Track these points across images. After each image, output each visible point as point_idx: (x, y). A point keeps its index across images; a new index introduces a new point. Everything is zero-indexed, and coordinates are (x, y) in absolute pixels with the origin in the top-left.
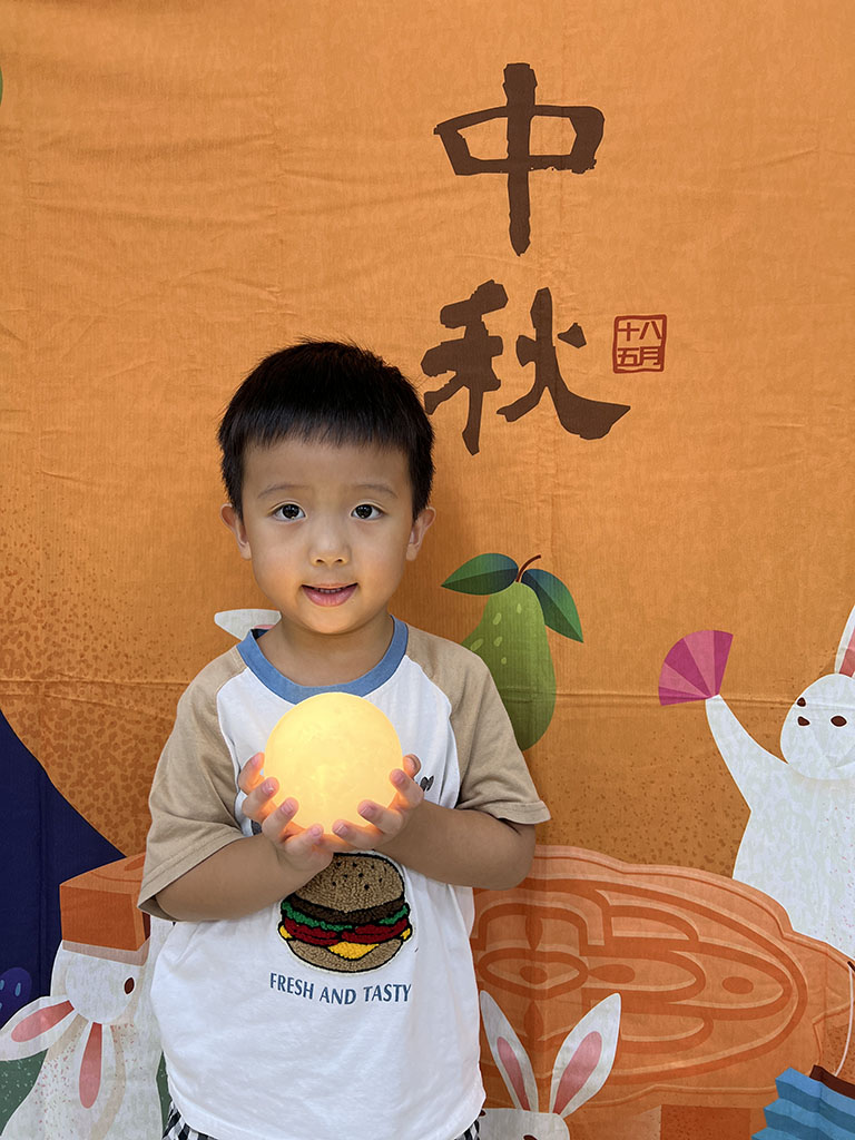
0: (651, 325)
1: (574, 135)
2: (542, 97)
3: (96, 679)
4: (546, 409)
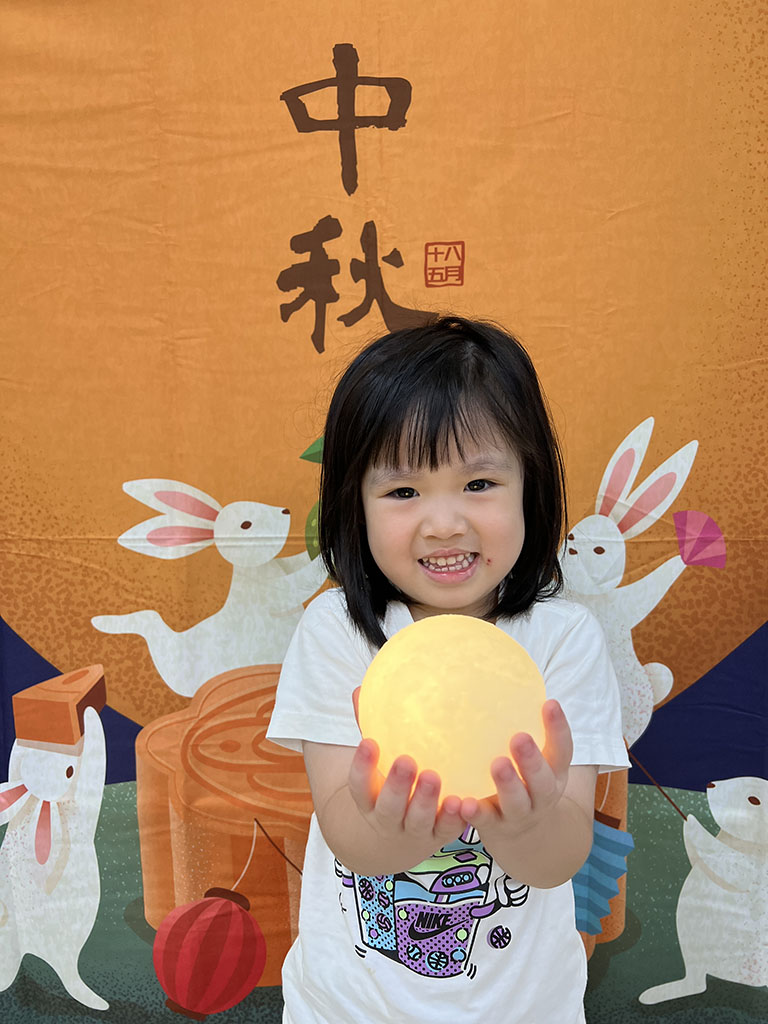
0: (453, 250)
1: (388, 101)
2: (363, 70)
3: (33, 537)
4: (374, 316)
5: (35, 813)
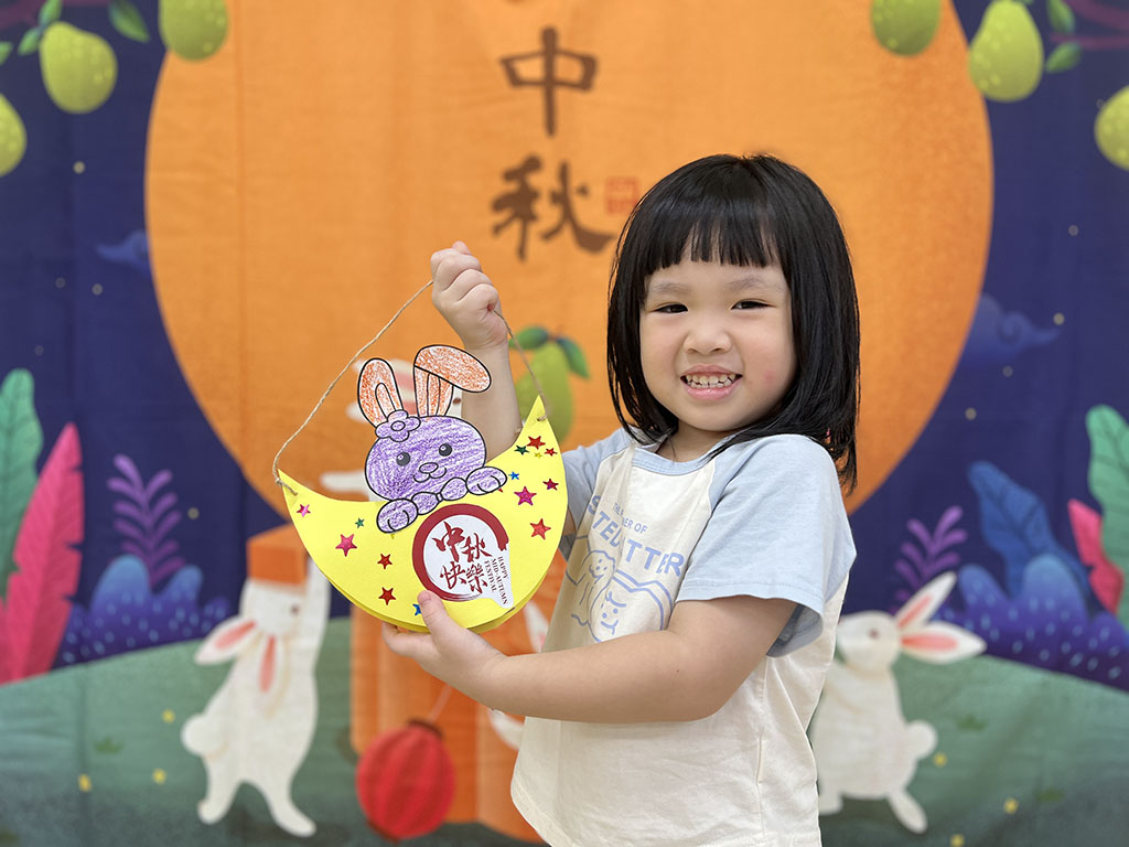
2: (561, 46)
4: (567, 235)
5: (262, 647)
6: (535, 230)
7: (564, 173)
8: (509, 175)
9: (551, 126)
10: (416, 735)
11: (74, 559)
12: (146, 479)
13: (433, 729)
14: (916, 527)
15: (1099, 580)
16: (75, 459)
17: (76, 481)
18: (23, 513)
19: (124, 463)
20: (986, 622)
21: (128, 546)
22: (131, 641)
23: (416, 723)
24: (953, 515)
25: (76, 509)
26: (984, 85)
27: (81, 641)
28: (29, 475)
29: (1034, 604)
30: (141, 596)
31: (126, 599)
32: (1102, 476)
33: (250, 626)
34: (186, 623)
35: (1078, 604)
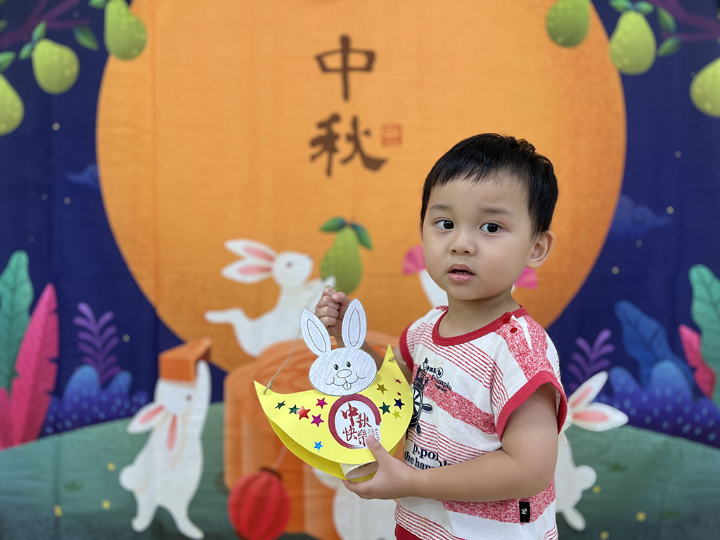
2: (353, 46)
4: (357, 161)
5: (168, 421)
6: (337, 158)
7: (355, 123)
8: (321, 125)
9: (346, 95)
10: (265, 477)
11: (53, 368)
12: (98, 316)
13: (275, 473)
14: (581, 343)
15: (700, 376)
16: (54, 306)
17: (54, 319)
18: (21, 341)
19: (84, 308)
20: (627, 404)
21: (87, 359)
22: (88, 419)
23: (266, 470)
24: (605, 335)
25: (54, 337)
26: (619, 64)
27: (57, 419)
28: (25, 316)
29: (658, 392)
30: (94, 390)
31: (85, 392)
32: (700, 310)
33: (160, 409)
34: (122, 407)
35: (687, 392)
